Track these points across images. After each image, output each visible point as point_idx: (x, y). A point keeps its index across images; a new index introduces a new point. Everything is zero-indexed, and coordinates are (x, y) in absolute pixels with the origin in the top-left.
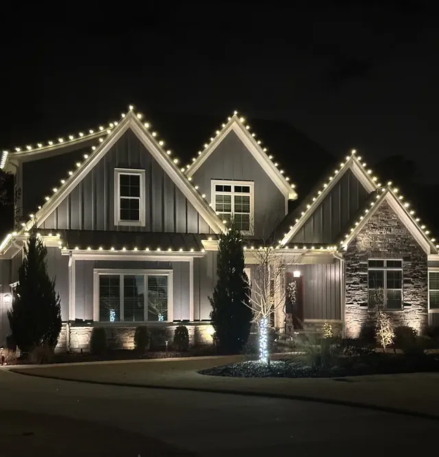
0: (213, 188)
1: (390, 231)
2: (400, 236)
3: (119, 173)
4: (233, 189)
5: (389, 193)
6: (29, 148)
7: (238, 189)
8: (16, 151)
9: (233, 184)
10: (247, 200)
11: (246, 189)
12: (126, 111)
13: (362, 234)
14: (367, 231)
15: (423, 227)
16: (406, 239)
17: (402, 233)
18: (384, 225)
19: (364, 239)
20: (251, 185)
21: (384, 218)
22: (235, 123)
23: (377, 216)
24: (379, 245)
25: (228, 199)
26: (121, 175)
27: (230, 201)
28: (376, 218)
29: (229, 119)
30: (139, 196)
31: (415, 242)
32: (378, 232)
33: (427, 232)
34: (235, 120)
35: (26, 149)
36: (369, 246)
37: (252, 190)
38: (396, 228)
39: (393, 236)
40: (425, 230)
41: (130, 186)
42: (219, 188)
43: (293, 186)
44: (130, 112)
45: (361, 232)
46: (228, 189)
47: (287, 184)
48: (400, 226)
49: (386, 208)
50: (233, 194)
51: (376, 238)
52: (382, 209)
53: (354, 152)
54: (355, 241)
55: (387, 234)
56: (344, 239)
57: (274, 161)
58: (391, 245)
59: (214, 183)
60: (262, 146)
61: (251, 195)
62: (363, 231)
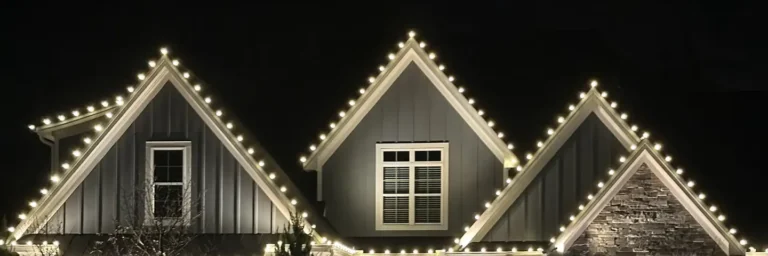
0: (380, 157)
1: (654, 217)
2: (673, 226)
3: (152, 148)
4: (412, 157)
5: (645, 152)
6: (76, 113)
7: (420, 156)
8: (43, 124)
9: (412, 149)
10: (436, 172)
11: (436, 156)
12: (157, 56)
13: (597, 225)
14: (608, 219)
15: (713, 209)
16: (686, 231)
17: (678, 220)
18: (643, 206)
19: (604, 232)
20: (443, 148)
21: (641, 196)
22: (412, 52)
23: (628, 191)
24: (632, 243)
25: (404, 173)
26: (156, 152)
27: (407, 176)
28: (626, 196)
29: (401, 45)
30: (181, 181)
31: (704, 235)
32: (629, 221)
33: (722, 218)
34: (411, 46)
35: (72, 116)
36: (611, 243)
37: (445, 156)
38: (665, 211)
39: (660, 226)
40: (716, 214)
41: (169, 166)
42: (389, 156)
43: (511, 147)
44: (163, 57)
45: (595, 221)
46: (404, 156)
47: (502, 143)
48: (674, 207)
49: (644, 177)
50: (412, 164)
51: (626, 229)
52: (636, 179)
53: (594, 84)
54: (585, 236)
55: (648, 223)
56: (557, 234)
57: (477, 107)
58: (655, 242)
59: (381, 149)
60: (457, 84)
61: (443, 165)
62: (601, 219)
